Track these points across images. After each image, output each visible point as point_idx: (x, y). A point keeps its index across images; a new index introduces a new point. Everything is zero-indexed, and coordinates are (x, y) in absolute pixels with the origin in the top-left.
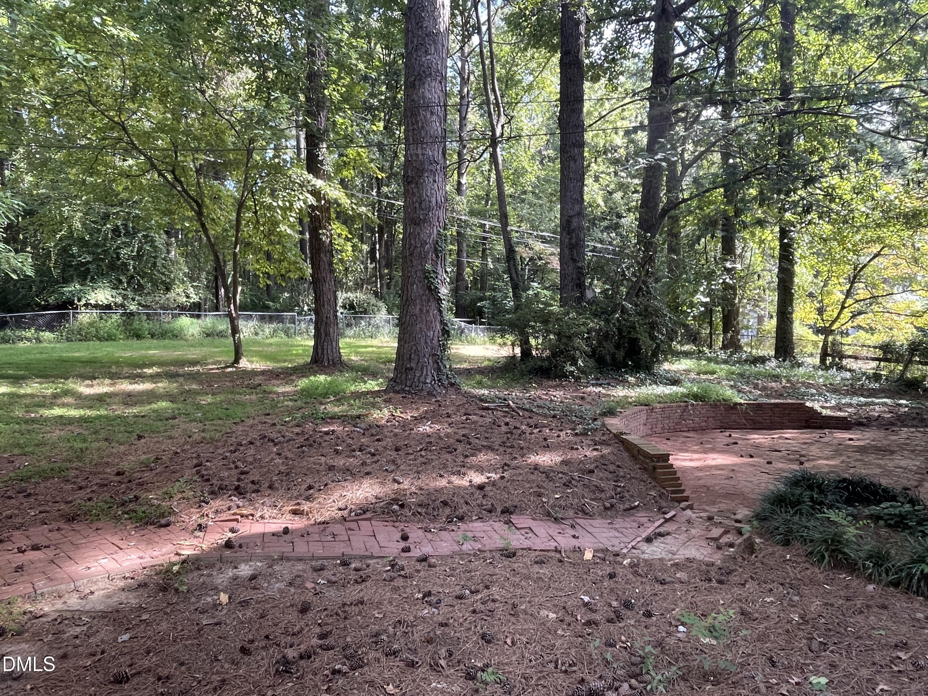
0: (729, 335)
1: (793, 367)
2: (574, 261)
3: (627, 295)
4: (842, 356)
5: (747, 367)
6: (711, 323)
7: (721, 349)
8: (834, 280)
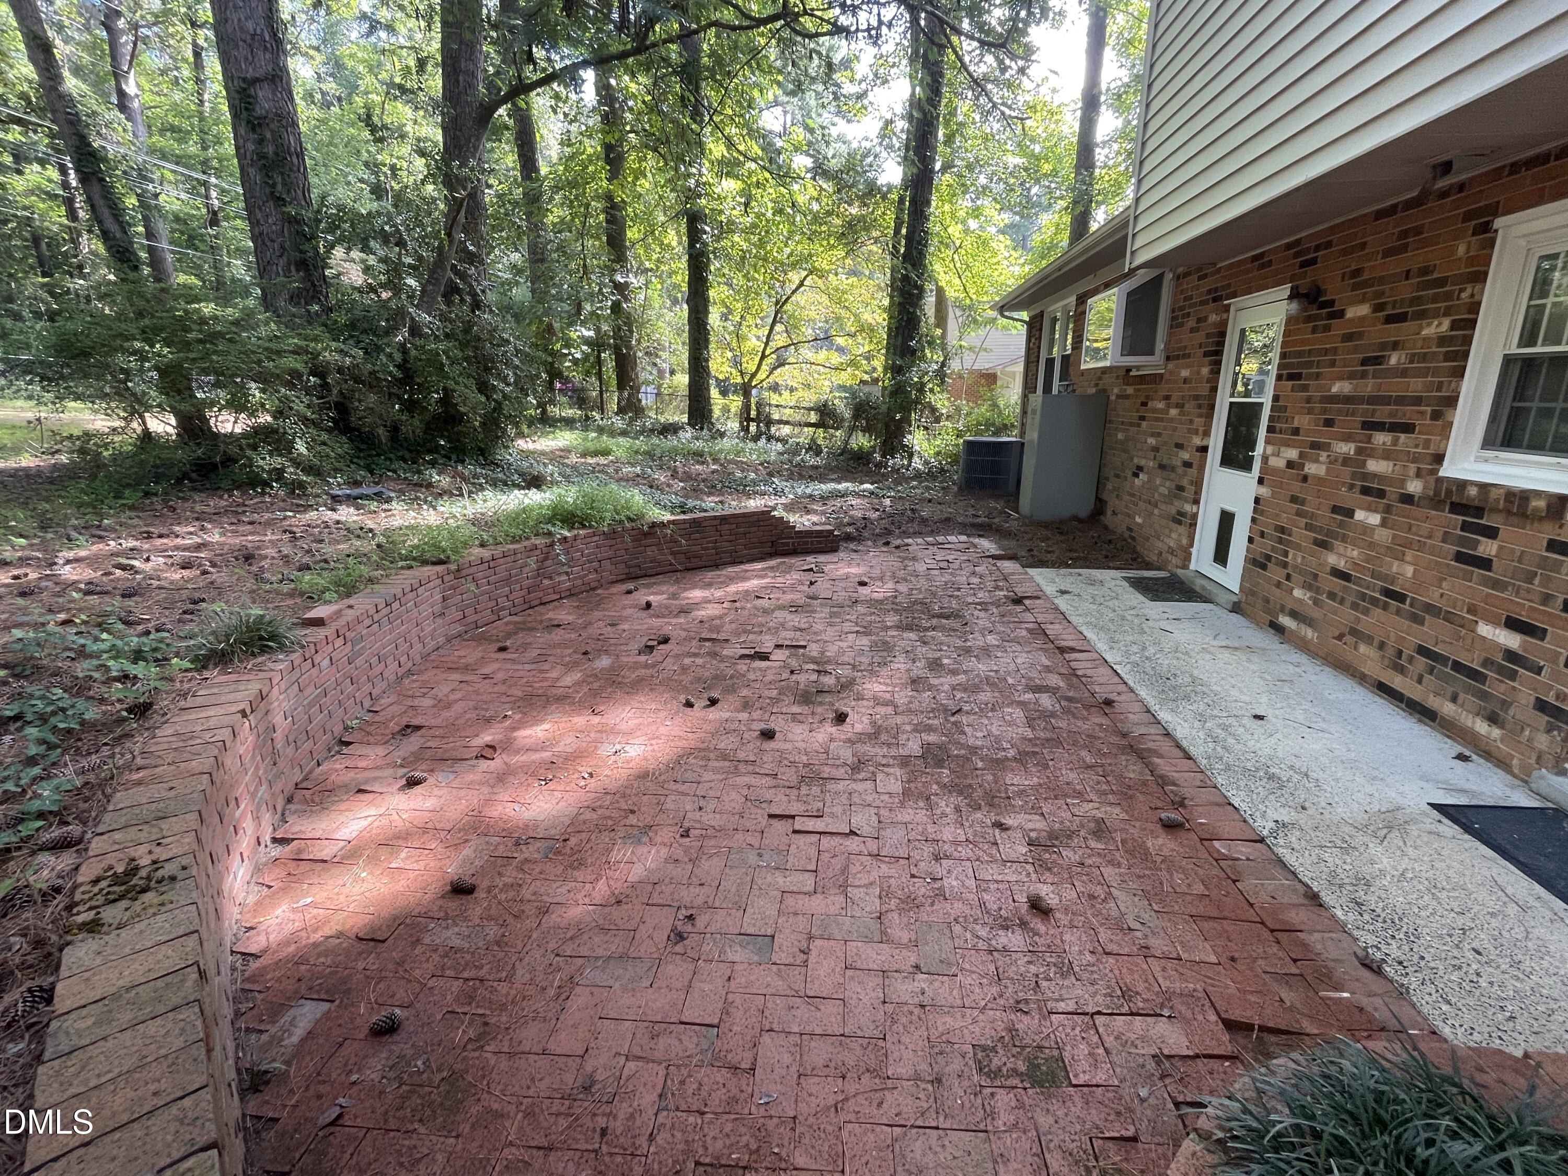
0: (626, 394)
1: (713, 438)
2: (280, 201)
3: (422, 297)
4: (769, 422)
5: (655, 440)
6: (599, 375)
7: (617, 414)
8: (750, 320)
